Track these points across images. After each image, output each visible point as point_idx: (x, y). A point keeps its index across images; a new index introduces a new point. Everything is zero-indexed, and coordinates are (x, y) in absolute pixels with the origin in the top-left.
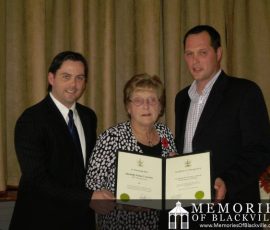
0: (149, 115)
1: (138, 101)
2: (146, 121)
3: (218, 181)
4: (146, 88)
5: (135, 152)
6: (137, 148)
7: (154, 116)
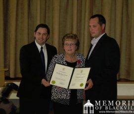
0: (71, 50)
1: (66, 44)
2: (70, 52)
3: (90, 80)
4: (70, 39)
5: (63, 65)
6: (65, 63)
7: (73, 51)
